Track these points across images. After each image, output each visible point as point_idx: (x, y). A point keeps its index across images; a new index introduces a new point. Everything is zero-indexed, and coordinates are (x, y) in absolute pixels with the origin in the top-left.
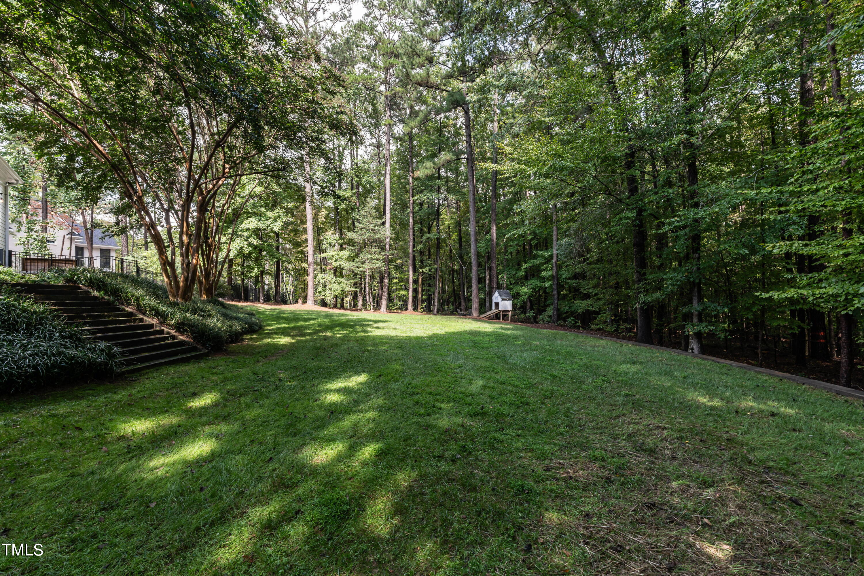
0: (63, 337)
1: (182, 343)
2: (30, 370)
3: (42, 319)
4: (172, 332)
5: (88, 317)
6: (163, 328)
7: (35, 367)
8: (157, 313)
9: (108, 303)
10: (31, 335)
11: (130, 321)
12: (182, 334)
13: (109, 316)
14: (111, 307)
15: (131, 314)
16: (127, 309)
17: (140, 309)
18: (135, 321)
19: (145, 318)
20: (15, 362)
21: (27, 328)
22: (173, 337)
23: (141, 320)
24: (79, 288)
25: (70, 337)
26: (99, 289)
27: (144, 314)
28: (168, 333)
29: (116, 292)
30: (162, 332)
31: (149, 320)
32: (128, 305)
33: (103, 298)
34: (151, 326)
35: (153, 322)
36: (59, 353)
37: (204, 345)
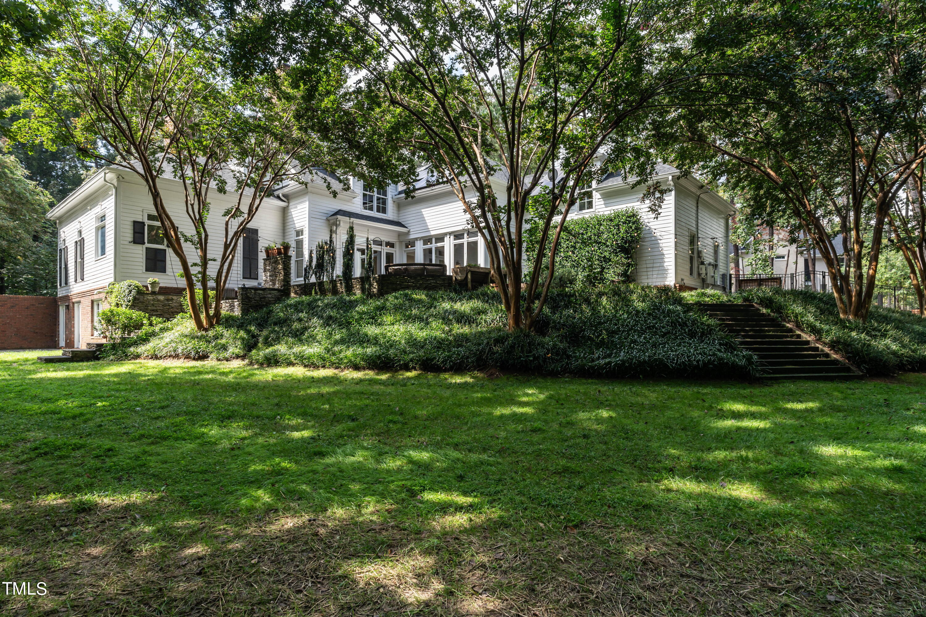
0: (720, 344)
1: (835, 362)
2: (695, 363)
3: (711, 330)
4: (827, 350)
5: (750, 331)
6: (817, 345)
7: (698, 361)
8: (814, 330)
9: (773, 320)
10: (702, 341)
11: (787, 336)
12: (836, 352)
13: (769, 331)
14: (774, 323)
15: (791, 330)
16: (788, 325)
17: (799, 326)
18: (792, 337)
19: (803, 335)
20: (688, 357)
21: (701, 336)
22: (827, 355)
23: (799, 336)
24: (753, 306)
25: (726, 344)
26: (767, 307)
27: (802, 330)
28: (822, 350)
29: (779, 309)
30: (817, 349)
31: (806, 337)
32: (789, 322)
33: (769, 315)
34: (808, 342)
35: (809, 339)
36: (714, 355)
37: (859, 367)
